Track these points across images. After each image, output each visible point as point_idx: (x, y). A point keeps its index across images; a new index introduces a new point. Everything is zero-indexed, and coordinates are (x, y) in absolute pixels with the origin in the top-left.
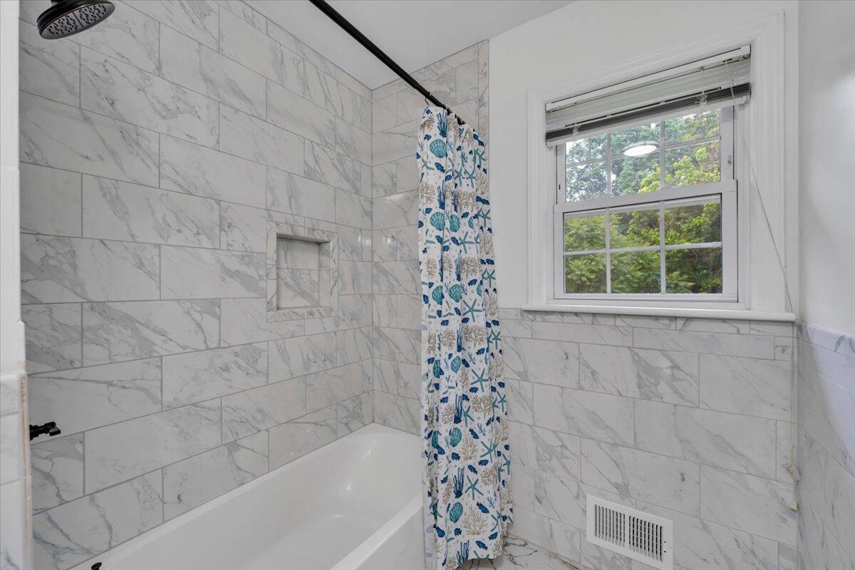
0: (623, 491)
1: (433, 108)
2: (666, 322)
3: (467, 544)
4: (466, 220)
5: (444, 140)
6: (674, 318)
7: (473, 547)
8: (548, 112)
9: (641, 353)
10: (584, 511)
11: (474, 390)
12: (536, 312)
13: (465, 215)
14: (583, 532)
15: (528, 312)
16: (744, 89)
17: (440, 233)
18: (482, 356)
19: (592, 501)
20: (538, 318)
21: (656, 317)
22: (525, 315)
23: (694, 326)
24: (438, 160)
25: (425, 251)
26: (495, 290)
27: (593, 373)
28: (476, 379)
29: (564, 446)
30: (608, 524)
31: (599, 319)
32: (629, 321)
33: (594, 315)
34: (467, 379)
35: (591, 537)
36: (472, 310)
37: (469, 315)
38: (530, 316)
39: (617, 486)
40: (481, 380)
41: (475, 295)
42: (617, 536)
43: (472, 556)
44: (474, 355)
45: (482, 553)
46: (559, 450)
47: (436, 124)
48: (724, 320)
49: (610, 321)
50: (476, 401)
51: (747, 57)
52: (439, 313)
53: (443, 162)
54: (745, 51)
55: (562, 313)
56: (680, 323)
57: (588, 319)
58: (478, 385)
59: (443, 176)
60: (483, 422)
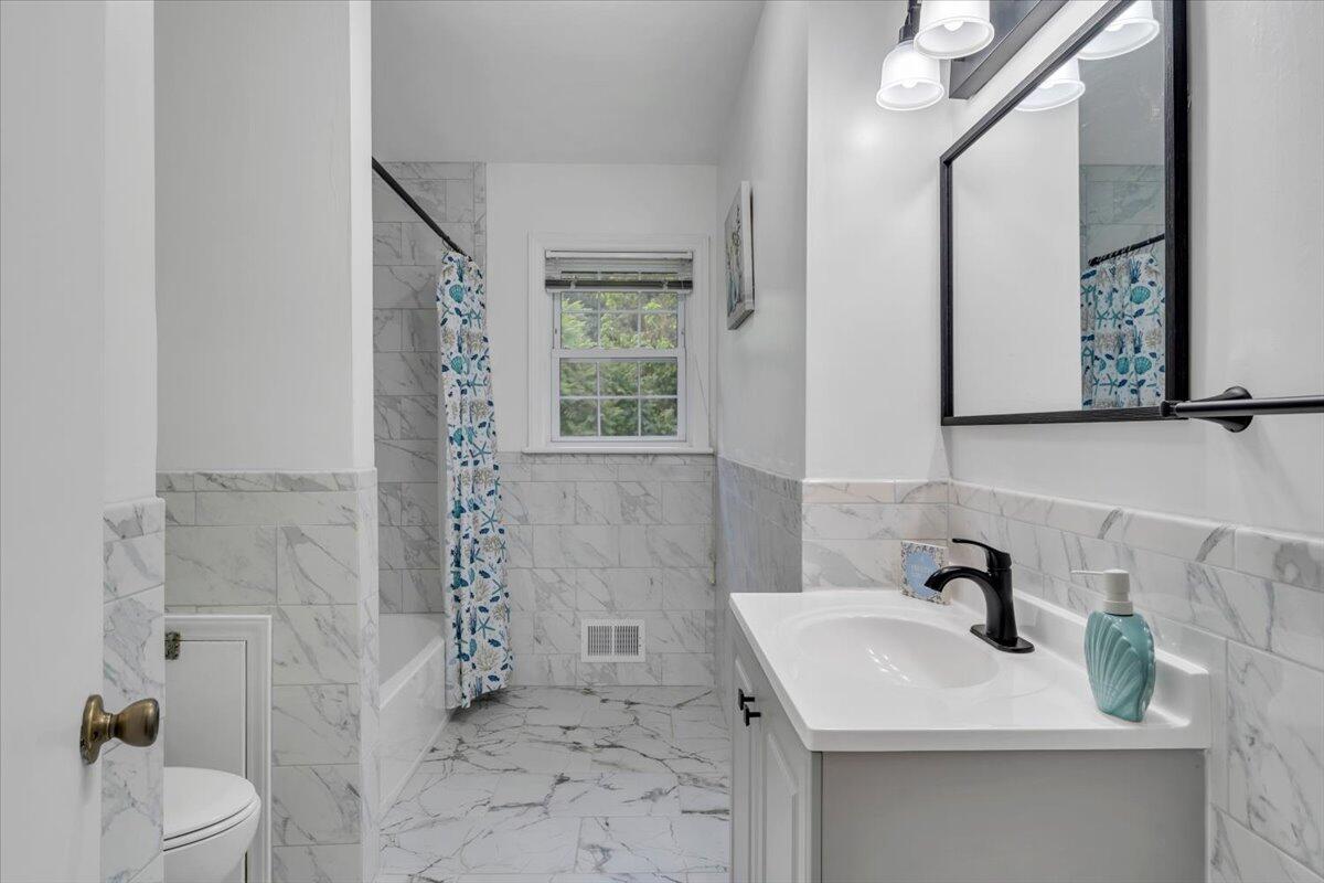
0: (610, 606)
1: (452, 254)
2: (641, 458)
3: (480, 679)
4: (475, 362)
5: (461, 284)
6: (646, 455)
7: (486, 681)
8: (547, 259)
9: (623, 485)
10: (579, 636)
11: (484, 531)
12: (536, 454)
13: (475, 357)
14: (578, 656)
15: (528, 454)
16: (688, 284)
17: (459, 377)
18: (492, 498)
19: (586, 623)
20: (538, 460)
21: (634, 455)
22: (524, 457)
23: (660, 460)
24: (457, 305)
25: (450, 395)
26: (494, 433)
27: (587, 508)
28: (487, 520)
29: (561, 581)
30: (598, 640)
31: (594, 459)
32: (616, 459)
33: (588, 455)
34: (477, 521)
35: (586, 658)
36: (482, 452)
37: (479, 458)
38: (531, 459)
39: (605, 604)
40: (491, 520)
41: (485, 438)
42: (605, 650)
43: (485, 690)
44: (485, 497)
45: (494, 686)
46: (557, 585)
47: (455, 270)
48: (676, 455)
49: (600, 460)
50: (487, 541)
51: (691, 260)
52: (459, 454)
53: (461, 307)
54: (688, 256)
55: (560, 454)
56: (650, 458)
57: (584, 459)
58: (489, 526)
59: (461, 319)
60: (494, 561)
